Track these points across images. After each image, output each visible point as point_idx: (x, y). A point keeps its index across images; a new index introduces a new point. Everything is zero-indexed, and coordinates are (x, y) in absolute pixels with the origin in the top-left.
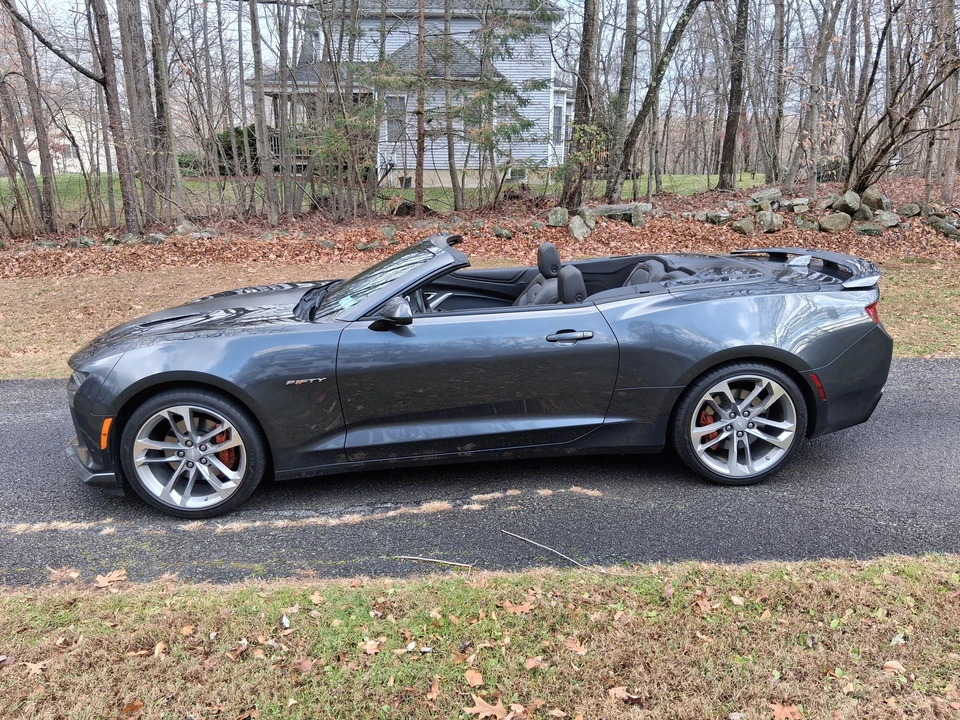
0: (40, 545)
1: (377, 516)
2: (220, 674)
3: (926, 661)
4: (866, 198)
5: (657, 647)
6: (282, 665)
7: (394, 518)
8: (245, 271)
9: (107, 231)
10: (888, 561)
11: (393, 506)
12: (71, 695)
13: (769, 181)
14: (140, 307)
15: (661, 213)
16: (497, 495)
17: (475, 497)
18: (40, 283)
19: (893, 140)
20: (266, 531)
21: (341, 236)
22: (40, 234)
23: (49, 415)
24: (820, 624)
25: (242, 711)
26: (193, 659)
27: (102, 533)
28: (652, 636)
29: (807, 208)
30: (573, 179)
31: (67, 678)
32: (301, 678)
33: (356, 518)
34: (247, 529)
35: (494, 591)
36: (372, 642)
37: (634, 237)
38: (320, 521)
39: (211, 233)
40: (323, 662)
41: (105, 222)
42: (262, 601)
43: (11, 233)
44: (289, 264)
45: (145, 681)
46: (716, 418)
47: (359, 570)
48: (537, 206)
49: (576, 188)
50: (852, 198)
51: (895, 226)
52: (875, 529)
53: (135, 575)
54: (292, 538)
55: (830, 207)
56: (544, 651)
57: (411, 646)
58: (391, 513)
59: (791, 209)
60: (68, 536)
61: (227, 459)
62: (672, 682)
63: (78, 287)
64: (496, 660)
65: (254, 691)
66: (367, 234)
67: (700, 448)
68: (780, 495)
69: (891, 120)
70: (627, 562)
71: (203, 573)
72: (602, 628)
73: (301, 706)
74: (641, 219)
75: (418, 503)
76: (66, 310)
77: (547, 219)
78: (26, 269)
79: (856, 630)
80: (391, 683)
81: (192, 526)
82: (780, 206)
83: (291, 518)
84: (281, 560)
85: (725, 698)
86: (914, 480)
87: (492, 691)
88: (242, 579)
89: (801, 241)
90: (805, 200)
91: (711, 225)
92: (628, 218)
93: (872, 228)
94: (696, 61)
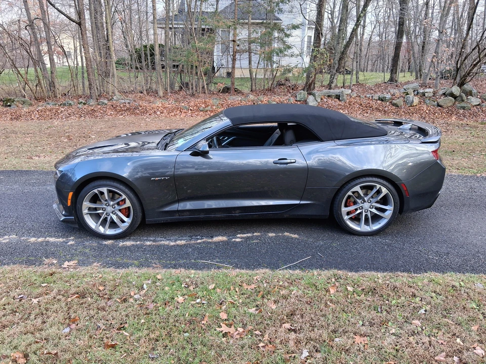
0: (41, 248)
1: (193, 242)
2: (114, 308)
3: (432, 322)
4: (463, 90)
5: (308, 307)
6: (141, 305)
7: (200, 243)
8: (145, 120)
9: (81, 97)
10: (428, 275)
11: (200, 238)
12: (49, 313)
13: (417, 78)
14: (94, 137)
15: (355, 95)
16: (249, 235)
17: (239, 236)
18: (48, 123)
19: (480, 59)
20: (141, 246)
21: (192, 104)
22: (49, 98)
23: (48, 188)
24: (387, 302)
25: (121, 324)
26: (102, 300)
27: (68, 244)
28: (307, 303)
29: (432, 94)
30: (311, 76)
31: (48, 306)
32: (148, 312)
33: (183, 242)
34: (133, 245)
35: (239, 279)
36: (181, 298)
37: (340, 107)
38: (166, 243)
39: (130, 100)
40: (159, 305)
41: (80, 93)
42: (136, 277)
43: (35, 97)
44: (166, 117)
45: (81, 309)
46: (355, 203)
47: (181, 266)
48: (293, 89)
49: (313, 81)
50: (456, 90)
51: (478, 105)
52: (427, 260)
53: (81, 263)
54: (152, 250)
55: (444, 94)
56: (257, 306)
57: (198, 301)
58: (199, 241)
59: (424, 94)
60: (53, 244)
61: (124, 212)
62: (312, 323)
63: (66, 126)
64: (235, 309)
65: (127, 316)
66: (205, 103)
67: (346, 217)
68: (384, 241)
69: (479, 49)
70: (304, 269)
71: (111, 264)
72: (285, 297)
73: (146, 323)
74: (345, 98)
75: (212, 237)
76: (59, 137)
77: (296, 97)
78: (42, 116)
79: (403, 306)
80: (187, 316)
81: (109, 242)
82: (418, 93)
83: (154, 241)
84: (147, 259)
85: (334, 331)
86: (453, 237)
87: (231, 321)
88: (128, 267)
89: (427, 111)
90: (431, 90)
91: (381, 102)
92: (338, 97)
93: (465, 105)
94: (386, 12)
